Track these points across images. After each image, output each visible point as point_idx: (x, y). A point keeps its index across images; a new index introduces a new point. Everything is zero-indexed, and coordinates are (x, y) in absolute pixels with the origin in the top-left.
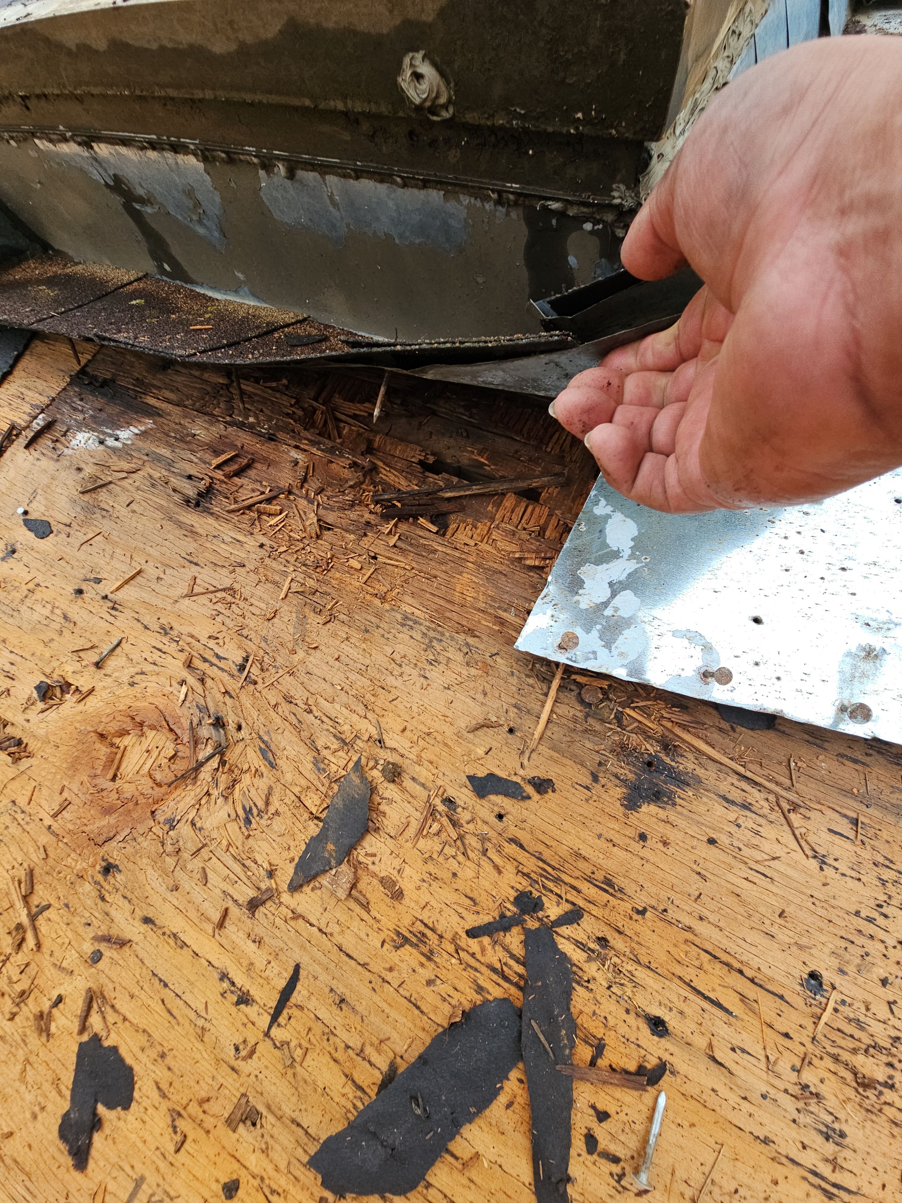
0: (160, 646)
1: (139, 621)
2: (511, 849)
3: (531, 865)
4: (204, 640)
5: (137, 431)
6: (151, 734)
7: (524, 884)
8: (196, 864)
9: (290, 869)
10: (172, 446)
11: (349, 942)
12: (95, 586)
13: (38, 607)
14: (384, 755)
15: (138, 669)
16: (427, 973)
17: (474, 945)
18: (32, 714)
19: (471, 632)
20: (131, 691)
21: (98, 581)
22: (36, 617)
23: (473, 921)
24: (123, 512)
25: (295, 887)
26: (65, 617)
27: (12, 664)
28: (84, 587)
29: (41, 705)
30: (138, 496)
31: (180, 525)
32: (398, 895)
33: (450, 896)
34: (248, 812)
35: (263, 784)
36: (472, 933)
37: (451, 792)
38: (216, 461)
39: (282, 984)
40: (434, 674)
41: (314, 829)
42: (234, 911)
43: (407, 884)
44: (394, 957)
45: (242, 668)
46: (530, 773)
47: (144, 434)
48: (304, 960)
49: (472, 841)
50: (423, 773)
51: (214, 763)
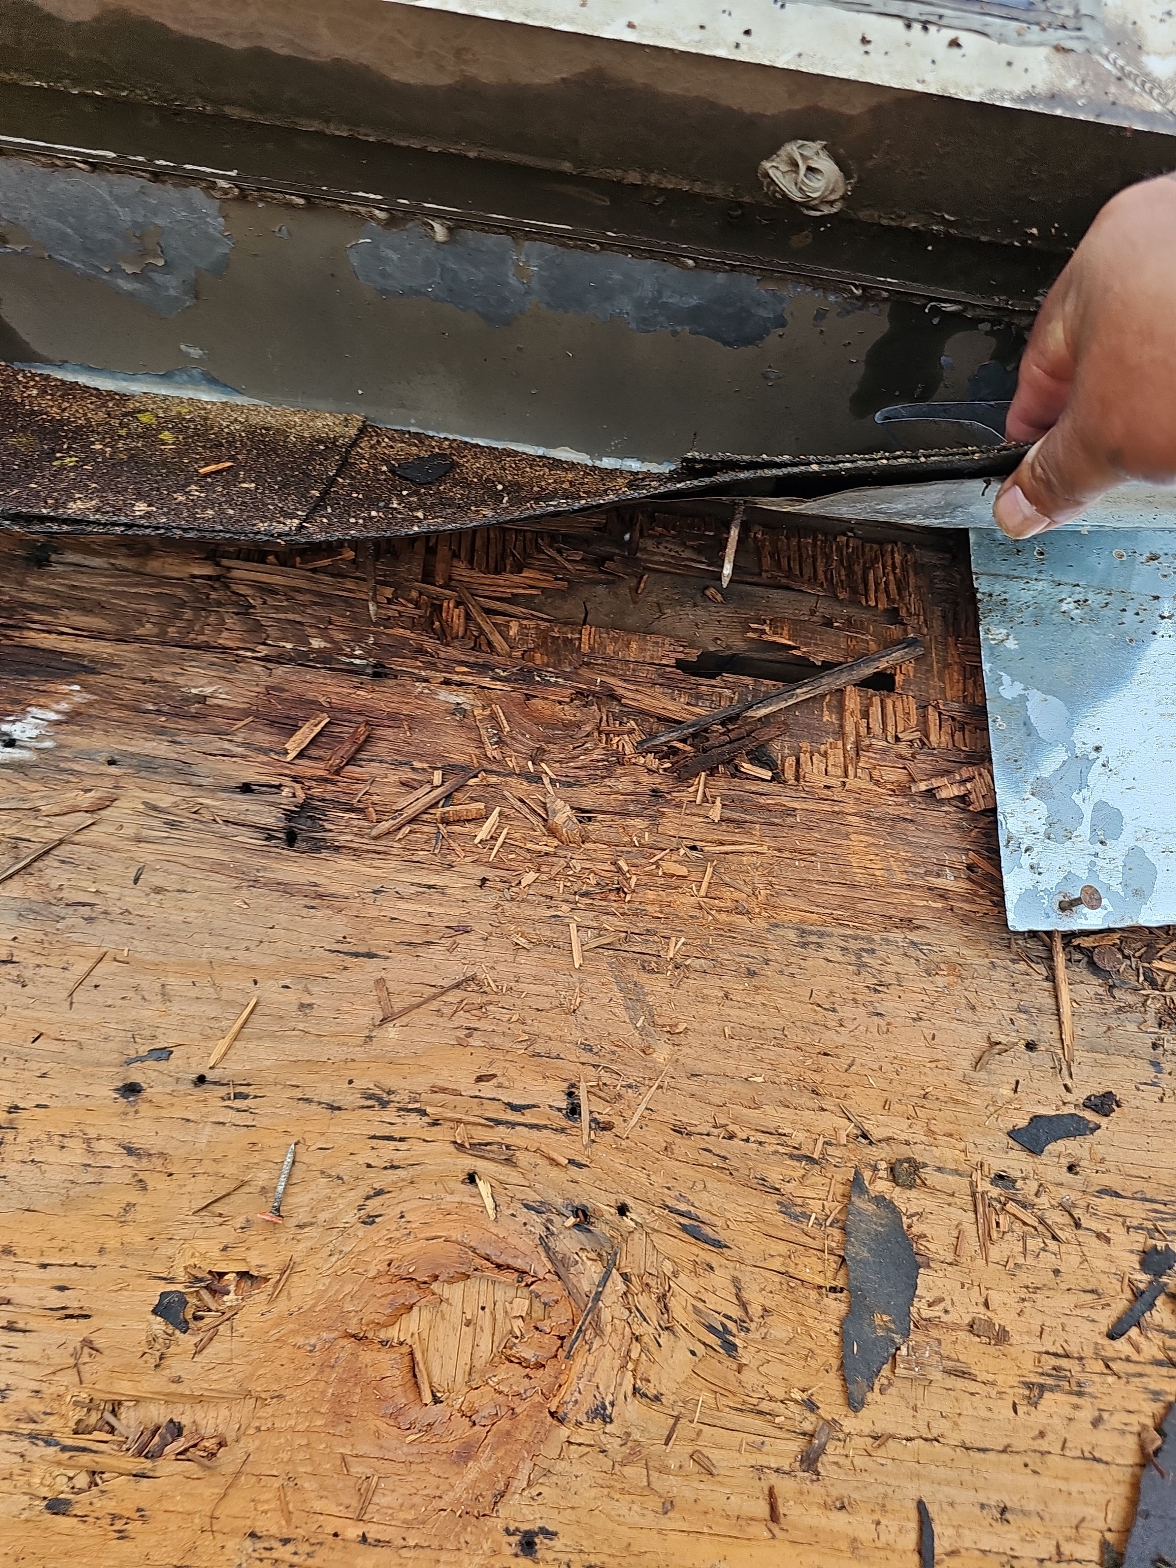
0: (386, 1131)
1: (308, 1101)
2: (1106, 1203)
3: (1137, 1212)
4: (468, 1087)
5: (53, 716)
6: (454, 1292)
7: (1139, 1240)
8: (679, 1451)
9: (833, 1381)
10: (161, 731)
11: (970, 1433)
12: (162, 1065)
13: (49, 1154)
14: (882, 1155)
15: (364, 1190)
16: (1087, 1414)
17: (1122, 1346)
18: (176, 1366)
19: (908, 923)
20: (374, 1233)
21: (163, 1054)
22: (55, 1176)
23: (1106, 1318)
24: (133, 898)
25: (854, 1404)
26: (130, 1151)
27: (62, 1289)
28: (136, 1076)
29: (187, 1341)
30: (145, 854)
31: (286, 889)
32: (1001, 1337)
33: (1067, 1302)
34: (723, 1334)
35: (720, 1279)
36: (1112, 1335)
37: (997, 1165)
38: (294, 745)
39: (911, 1539)
40: (888, 1003)
41: (836, 1306)
42: (785, 1486)
43: (1002, 1317)
44: (1038, 1418)
45: (574, 1111)
46: (1080, 1095)
47: (73, 718)
48: (926, 1492)
49: (1056, 1218)
50: (947, 1154)
51: (617, 1283)
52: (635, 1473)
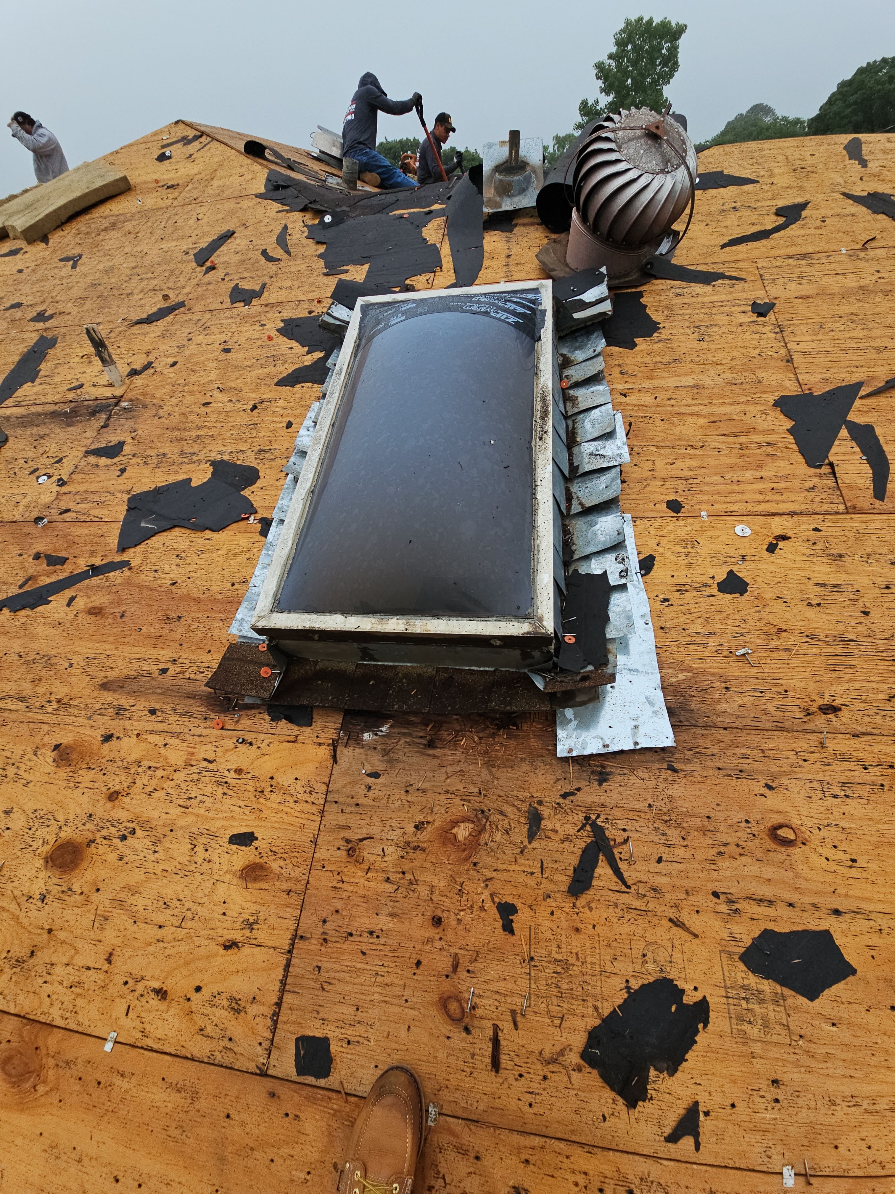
0: (449, 797)
1: (436, 792)
2: (578, 808)
3: (584, 809)
4: (462, 789)
5: (389, 726)
6: (461, 825)
7: (584, 815)
8: (500, 850)
9: (526, 840)
10: (406, 728)
11: (550, 848)
12: (412, 787)
13: (395, 802)
14: (536, 800)
15: (446, 807)
16: (572, 845)
17: (580, 834)
18: (418, 836)
19: (542, 756)
20: (448, 815)
21: (411, 785)
22: (397, 806)
23: (577, 829)
24: (404, 758)
25: (530, 843)
26: (408, 801)
27: (400, 824)
28: (408, 789)
29: (419, 832)
30: (406, 750)
31: (429, 755)
32: (557, 832)
33: (570, 826)
34: (507, 831)
35: (506, 822)
36: (578, 831)
37: (557, 801)
38: (429, 729)
39: (539, 865)
40: (537, 772)
41: (527, 827)
42: (518, 856)
43: (557, 828)
44: (563, 846)
45: (480, 793)
46: (574, 788)
47: (392, 726)
48: (542, 857)
49: (568, 811)
50: (548, 799)
51: (488, 823)
52: (492, 853)
